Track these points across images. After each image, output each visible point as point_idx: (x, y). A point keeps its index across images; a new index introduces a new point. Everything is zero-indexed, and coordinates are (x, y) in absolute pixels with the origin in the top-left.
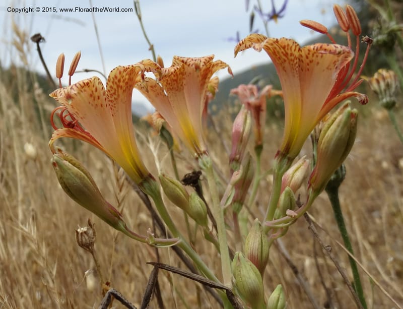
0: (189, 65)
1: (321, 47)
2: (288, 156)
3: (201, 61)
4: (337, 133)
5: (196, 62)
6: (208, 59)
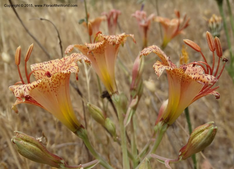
0: (109, 42)
1: (199, 78)
3: (116, 39)
5: (113, 40)
6: (121, 38)
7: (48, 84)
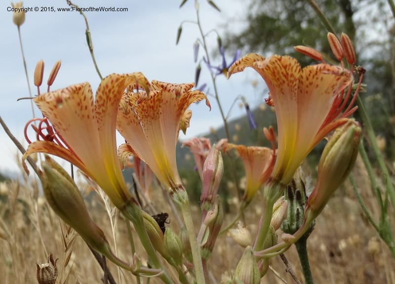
0: (169, 90)
1: (324, 68)
2: (281, 182)
3: (181, 88)
4: (342, 150)
5: (177, 88)
6: (189, 87)
7: (90, 102)
